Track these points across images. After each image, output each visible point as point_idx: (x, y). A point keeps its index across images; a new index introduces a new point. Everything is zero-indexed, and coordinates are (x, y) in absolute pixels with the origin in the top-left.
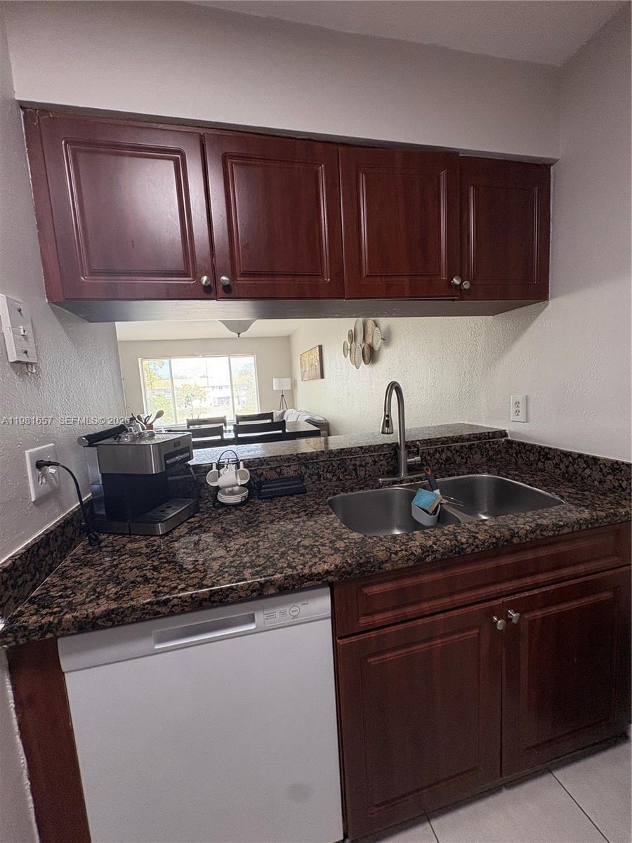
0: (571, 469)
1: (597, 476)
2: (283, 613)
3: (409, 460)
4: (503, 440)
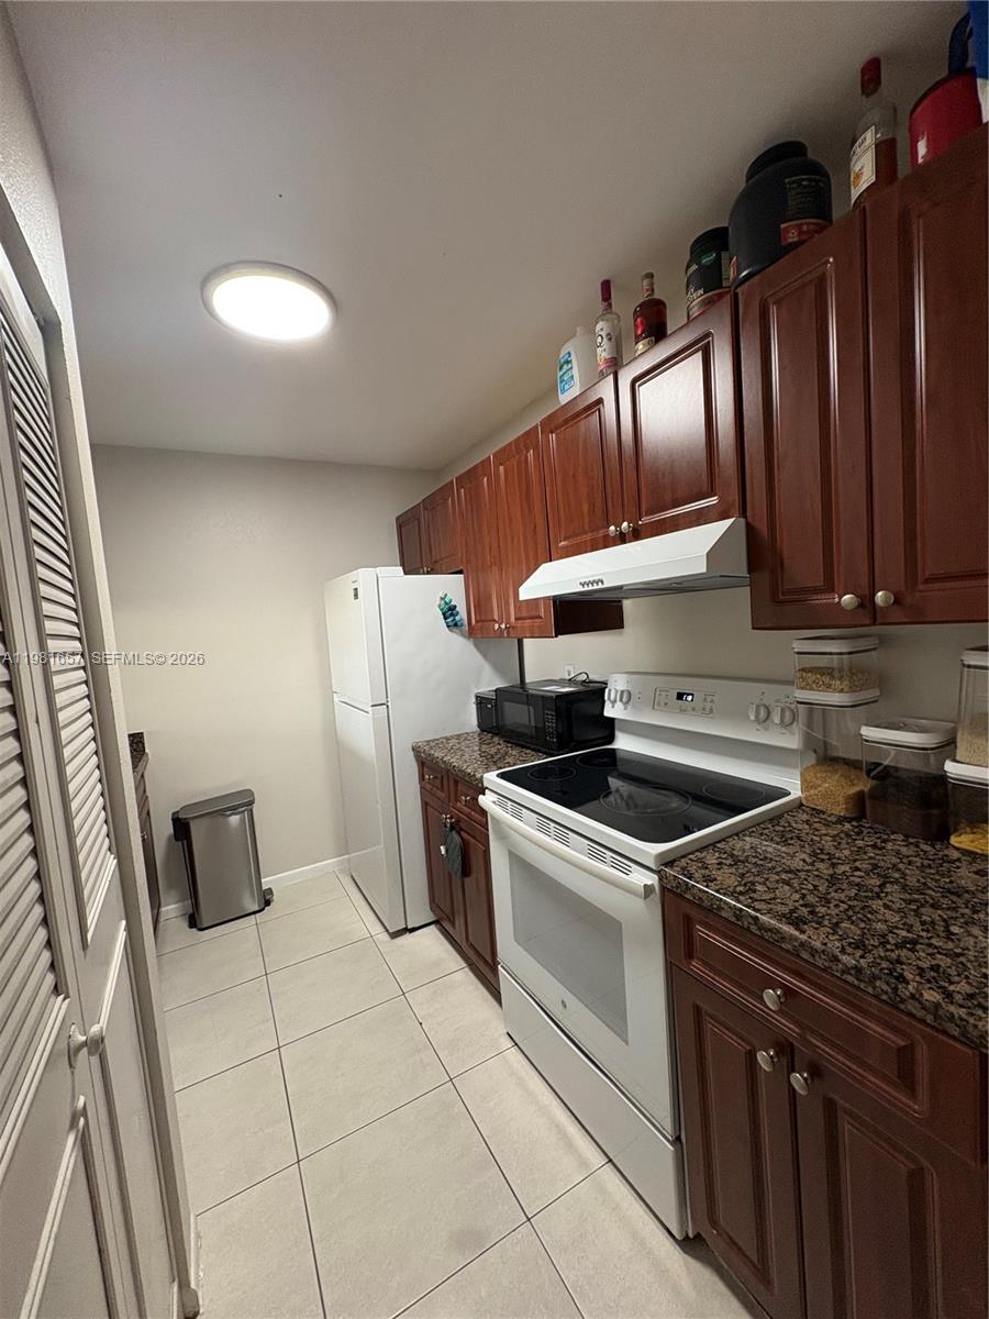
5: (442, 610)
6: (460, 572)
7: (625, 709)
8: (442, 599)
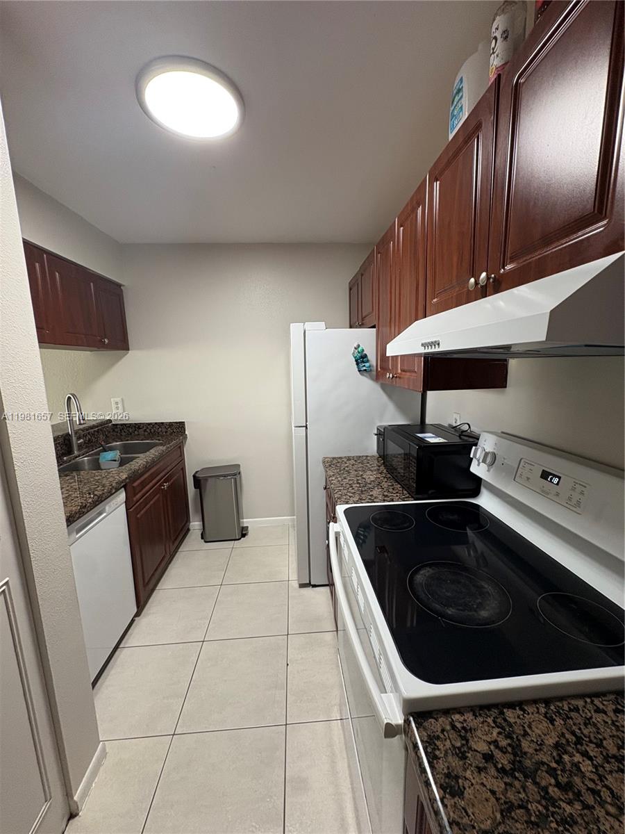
0: (152, 430)
1: (164, 430)
2: (110, 507)
3: (79, 442)
4: (110, 424)
5: (355, 357)
6: (374, 327)
7: (488, 471)
8: (356, 348)
